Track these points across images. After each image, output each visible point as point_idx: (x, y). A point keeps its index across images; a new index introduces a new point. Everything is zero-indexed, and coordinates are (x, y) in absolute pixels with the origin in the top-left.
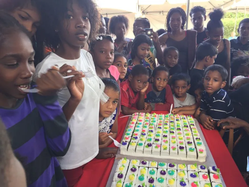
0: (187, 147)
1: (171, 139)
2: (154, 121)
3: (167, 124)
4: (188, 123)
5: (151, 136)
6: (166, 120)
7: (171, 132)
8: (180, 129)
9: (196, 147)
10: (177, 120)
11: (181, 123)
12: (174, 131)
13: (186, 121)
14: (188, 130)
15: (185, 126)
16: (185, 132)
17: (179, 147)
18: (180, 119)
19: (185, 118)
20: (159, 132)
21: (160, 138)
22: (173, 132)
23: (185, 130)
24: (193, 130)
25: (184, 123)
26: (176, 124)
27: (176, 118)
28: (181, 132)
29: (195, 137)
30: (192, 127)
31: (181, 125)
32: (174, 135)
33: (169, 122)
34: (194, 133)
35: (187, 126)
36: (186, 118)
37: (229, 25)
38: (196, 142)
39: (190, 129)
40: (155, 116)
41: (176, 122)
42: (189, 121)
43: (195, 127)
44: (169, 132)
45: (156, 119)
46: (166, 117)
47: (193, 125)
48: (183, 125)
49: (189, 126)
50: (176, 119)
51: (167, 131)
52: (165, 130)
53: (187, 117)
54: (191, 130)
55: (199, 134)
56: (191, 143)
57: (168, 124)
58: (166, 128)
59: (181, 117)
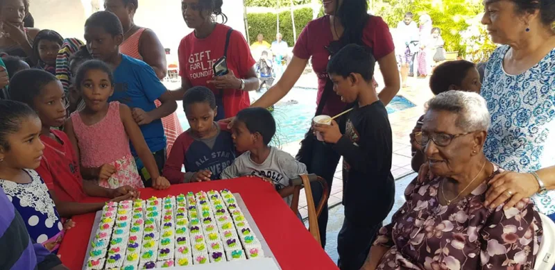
0: (227, 250)
1: (194, 243)
2: (155, 214)
3: (182, 214)
4: (223, 205)
5: (150, 246)
6: (179, 207)
7: (192, 229)
8: (209, 219)
9: (243, 248)
10: (202, 203)
11: (210, 207)
12: (199, 226)
13: (219, 199)
14: (225, 218)
15: (218, 211)
16: (220, 223)
17: (211, 254)
18: (207, 200)
19: (216, 196)
20: (167, 235)
21: (170, 246)
22: (197, 228)
23: (221, 219)
24: (234, 216)
25: (216, 205)
26: (201, 212)
27: (200, 198)
28: (213, 223)
29: (240, 229)
30: (232, 210)
31: (210, 211)
32: (199, 233)
33: (186, 210)
34: (236, 222)
35: (223, 211)
36: (219, 195)
37: (267, 19)
38: (243, 236)
39: (229, 216)
40: (156, 203)
41: (200, 207)
42: (226, 200)
43: (238, 208)
44: (187, 230)
45: (158, 208)
46: (179, 201)
47: (234, 206)
48: (215, 211)
49: (226, 210)
50: (199, 201)
51: (184, 229)
52: (179, 227)
53: (220, 194)
54: (231, 216)
55: (246, 222)
56: (234, 241)
57: (185, 213)
58: (181, 223)
59: (210, 195)
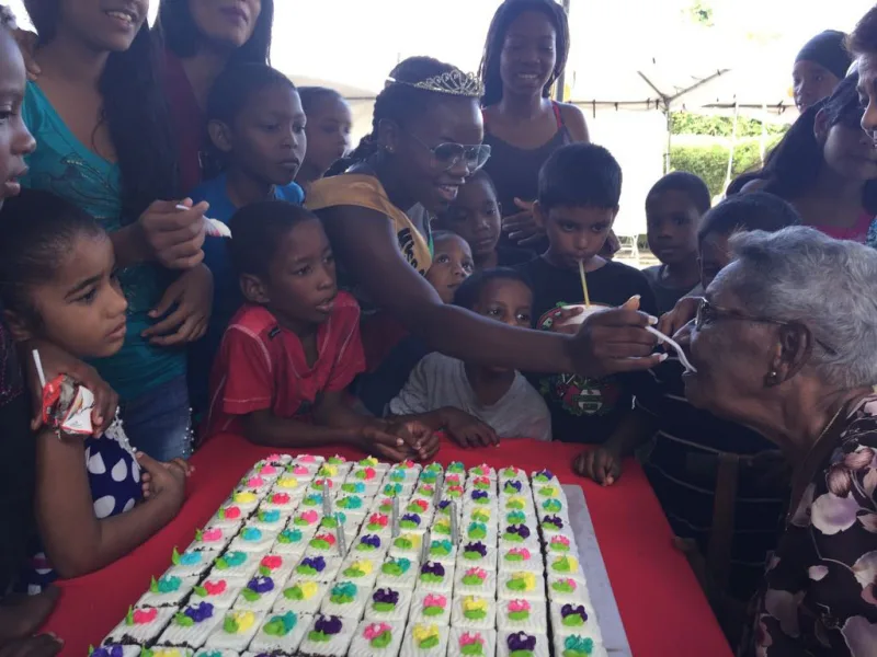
1: (416, 618)
2: (355, 503)
3: (416, 519)
4: (528, 512)
6: (417, 496)
7: (425, 569)
8: (479, 549)
10: (477, 495)
11: (495, 513)
12: (447, 562)
13: (524, 498)
14: (525, 554)
15: (511, 530)
16: (508, 569)
18: (491, 492)
19: (518, 486)
20: (356, 571)
22: (438, 570)
23: (512, 554)
24: (553, 554)
25: (509, 511)
26: (465, 523)
27: (476, 482)
28: (485, 564)
29: (559, 600)
30: (550, 533)
31: (490, 526)
32: (440, 588)
33: (431, 508)
34: (554, 576)
35: (524, 532)
36: (525, 483)
38: (562, 631)
39: (535, 550)
40: (370, 473)
41: (472, 506)
42: (541, 499)
43: (567, 532)
44: (414, 570)
45: (373, 485)
46: (425, 481)
47: (557, 522)
48: (505, 525)
49: (533, 531)
50: (471, 488)
51: (404, 564)
52: (397, 554)
53: (530, 480)
54: (543, 552)
55: (580, 580)
56: (531, 642)
57: (426, 517)
58: (405, 544)
59: (503, 480)
